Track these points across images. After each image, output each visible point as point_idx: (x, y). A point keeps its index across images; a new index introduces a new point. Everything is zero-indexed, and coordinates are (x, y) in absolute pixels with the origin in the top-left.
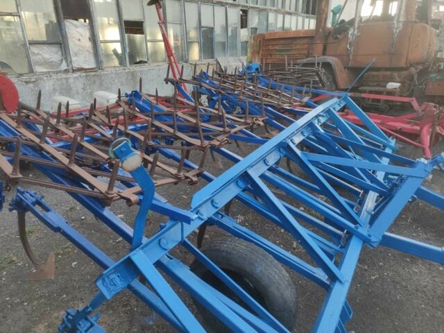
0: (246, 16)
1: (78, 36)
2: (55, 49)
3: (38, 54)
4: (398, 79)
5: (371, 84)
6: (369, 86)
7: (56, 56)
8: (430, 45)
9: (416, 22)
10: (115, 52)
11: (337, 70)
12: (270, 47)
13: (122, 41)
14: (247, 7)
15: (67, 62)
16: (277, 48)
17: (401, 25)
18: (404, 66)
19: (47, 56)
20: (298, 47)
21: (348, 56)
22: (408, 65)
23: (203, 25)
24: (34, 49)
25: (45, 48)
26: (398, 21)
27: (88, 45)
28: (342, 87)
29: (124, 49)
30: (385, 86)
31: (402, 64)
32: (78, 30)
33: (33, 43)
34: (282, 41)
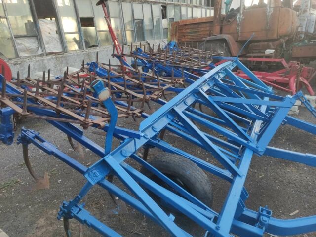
0: (166, 10)
1: (48, 30)
2: (33, 40)
3: (21, 44)
4: (272, 47)
5: (254, 51)
6: (253, 53)
7: (34, 45)
8: (293, 23)
9: (282, 8)
10: (74, 39)
11: (230, 44)
12: (184, 31)
13: (79, 32)
14: (166, 3)
15: (42, 48)
16: (188, 31)
17: (272, 10)
18: (276, 38)
19: (27, 45)
20: (203, 29)
21: (238, 33)
22: (279, 37)
23: (136, 17)
24: (18, 41)
25: (26, 39)
26: (270, 8)
27: (56, 36)
28: (235, 55)
30: (264, 53)
31: (275, 36)
32: (48, 26)
33: (17, 37)
34: (192, 26)
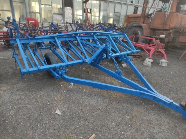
0: (137, 9)
1: (68, 13)
2: (60, 16)
3: (55, 17)
7: (60, 18)
8: (181, 22)
13: (83, 15)
14: (138, 6)
15: (63, 20)
18: (168, 29)
19: (58, 18)
21: (150, 24)
22: (170, 29)
23: (116, 11)
24: (54, 16)
25: (58, 15)
27: (71, 16)
28: (145, 35)
29: (83, 18)
30: (159, 36)
32: (68, 10)
33: (54, 14)
